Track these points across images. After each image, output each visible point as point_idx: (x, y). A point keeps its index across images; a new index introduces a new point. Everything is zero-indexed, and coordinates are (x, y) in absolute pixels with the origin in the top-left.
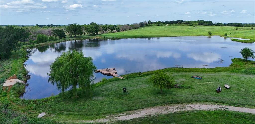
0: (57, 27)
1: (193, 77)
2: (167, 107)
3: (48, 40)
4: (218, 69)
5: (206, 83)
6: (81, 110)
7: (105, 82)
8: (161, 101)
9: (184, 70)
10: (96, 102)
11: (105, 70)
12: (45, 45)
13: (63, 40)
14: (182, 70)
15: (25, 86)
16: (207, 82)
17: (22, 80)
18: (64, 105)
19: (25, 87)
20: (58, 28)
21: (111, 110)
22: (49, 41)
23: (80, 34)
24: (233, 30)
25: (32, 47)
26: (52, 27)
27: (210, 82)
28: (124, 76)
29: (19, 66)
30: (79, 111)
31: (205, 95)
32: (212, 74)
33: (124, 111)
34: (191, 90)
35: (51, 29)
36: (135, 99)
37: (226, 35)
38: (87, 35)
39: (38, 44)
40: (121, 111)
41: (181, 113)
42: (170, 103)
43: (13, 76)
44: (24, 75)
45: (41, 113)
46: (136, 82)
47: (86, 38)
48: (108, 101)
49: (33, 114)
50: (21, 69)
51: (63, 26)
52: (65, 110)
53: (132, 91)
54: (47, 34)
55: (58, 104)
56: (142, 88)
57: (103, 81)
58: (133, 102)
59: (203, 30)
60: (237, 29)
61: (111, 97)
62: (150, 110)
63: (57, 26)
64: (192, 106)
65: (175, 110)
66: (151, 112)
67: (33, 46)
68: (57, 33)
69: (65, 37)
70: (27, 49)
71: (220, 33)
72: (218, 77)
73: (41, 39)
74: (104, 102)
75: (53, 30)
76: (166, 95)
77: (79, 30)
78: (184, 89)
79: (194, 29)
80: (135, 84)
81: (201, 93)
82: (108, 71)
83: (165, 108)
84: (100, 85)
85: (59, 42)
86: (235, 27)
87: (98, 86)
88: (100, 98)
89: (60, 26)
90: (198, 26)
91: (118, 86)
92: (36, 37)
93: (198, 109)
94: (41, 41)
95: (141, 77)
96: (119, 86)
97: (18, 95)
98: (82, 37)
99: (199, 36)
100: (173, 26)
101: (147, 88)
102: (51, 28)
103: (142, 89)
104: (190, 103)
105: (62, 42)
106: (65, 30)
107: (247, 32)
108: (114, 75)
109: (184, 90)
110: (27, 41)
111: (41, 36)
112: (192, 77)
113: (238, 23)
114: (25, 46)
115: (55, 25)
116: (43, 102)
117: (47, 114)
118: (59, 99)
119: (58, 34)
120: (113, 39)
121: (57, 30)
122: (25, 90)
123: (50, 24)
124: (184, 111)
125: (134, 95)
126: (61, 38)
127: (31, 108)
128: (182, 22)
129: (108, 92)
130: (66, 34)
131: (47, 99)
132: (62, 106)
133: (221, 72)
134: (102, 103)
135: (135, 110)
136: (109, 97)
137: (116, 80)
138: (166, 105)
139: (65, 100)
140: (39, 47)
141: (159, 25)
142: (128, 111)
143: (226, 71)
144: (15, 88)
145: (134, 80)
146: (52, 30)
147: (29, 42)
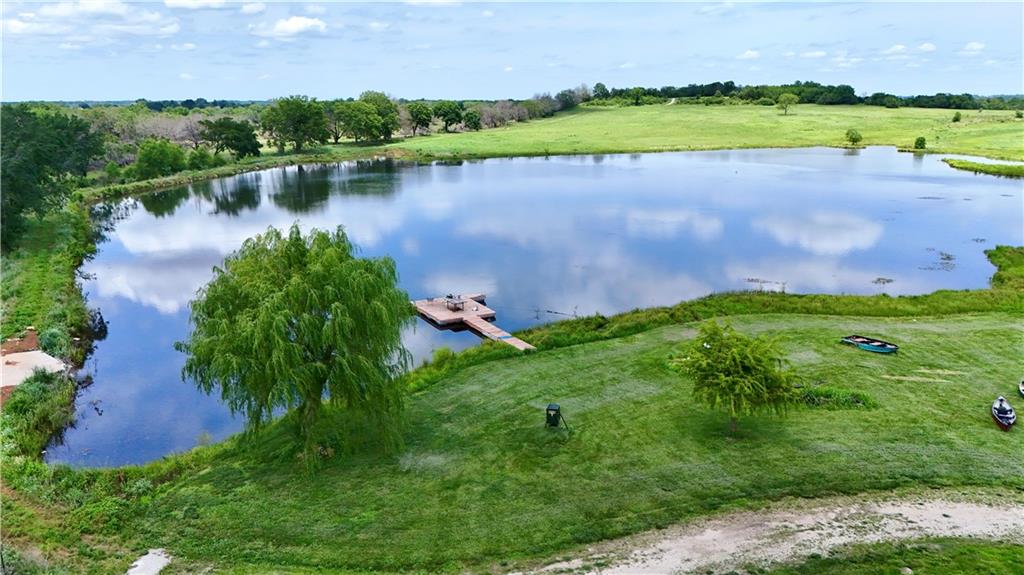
0: (225, 109)
1: (849, 344)
2: (781, 516)
3: (184, 164)
4: (947, 297)
5: (924, 375)
6: (348, 536)
7: (447, 366)
8: (740, 482)
9: (799, 306)
10: (418, 483)
11: (442, 305)
12: (172, 188)
13: (249, 166)
14: (786, 304)
15: (76, 389)
16: (923, 370)
17: (61, 358)
18: (260, 502)
19: (74, 396)
20: (226, 116)
21: (499, 532)
22: (190, 169)
23: (320, 140)
24: (943, 122)
25: (119, 195)
26: (202, 110)
27: (941, 367)
28: (531, 336)
29: (55, 287)
30: (340, 540)
31: (950, 444)
32: (933, 326)
33: (569, 543)
34: (865, 414)
35: (196, 117)
36: (609, 468)
37: (920, 143)
38: (346, 144)
39: (143, 183)
40: (552, 543)
41: (868, 559)
42: (788, 494)
43: (24, 337)
44: (73, 329)
45: (147, 553)
46: (593, 366)
47: (344, 156)
48: (477, 478)
49: (102, 556)
50: (59, 300)
51: (246, 105)
52: (266, 535)
53: (584, 416)
54: (183, 139)
55: (229, 497)
56: (628, 400)
57: (439, 364)
58: (601, 485)
59: (820, 121)
60: (956, 119)
61: (490, 456)
62: (698, 537)
63: (223, 104)
64: (907, 509)
65: (830, 535)
66: (711, 549)
67: (123, 192)
68: (223, 136)
69: (257, 154)
70: (97, 201)
71: (894, 136)
72: (963, 339)
73: (155, 160)
74: (456, 486)
75: (208, 123)
76: (759, 446)
77: (316, 124)
78: (834, 409)
79: (782, 119)
80: (591, 378)
81: (921, 431)
82: (456, 309)
83: (774, 524)
84: (426, 380)
85: (230, 175)
86: (951, 113)
87: (419, 390)
88: (436, 460)
89: (234, 105)
90: (799, 106)
91: (512, 391)
92: (134, 151)
93: (949, 534)
94: (156, 169)
95: (610, 341)
96: (518, 388)
97: (38, 439)
98: (326, 151)
99: (809, 146)
100: (694, 108)
101: (652, 401)
102: (197, 115)
103: (632, 405)
104: (888, 493)
105: (242, 173)
106: (256, 122)
107: (1003, 132)
108: (487, 328)
109: (832, 414)
110: (98, 167)
111: (154, 148)
112: (842, 343)
113: (958, 97)
114: (86, 193)
115: (215, 104)
116: (154, 482)
117: (178, 560)
118: (236, 465)
119: (225, 138)
120: (454, 161)
121: (225, 125)
122: (73, 409)
123: (195, 99)
124: (878, 544)
125: (597, 440)
126: (241, 156)
127: (96, 523)
128: (733, 92)
129: (470, 424)
130: (261, 140)
131: (177, 463)
132: (249, 509)
133: (968, 317)
134: (450, 492)
135: (621, 535)
136: (481, 451)
137: (498, 358)
138: (772, 504)
139: (264, 472)
140: (145, 194)
141: (637, 104)
142: (589, 542)
143: (988, 310)
144: (23, 402)
145: (582, 358)
146: (200, 122)
147: (105, 174)
